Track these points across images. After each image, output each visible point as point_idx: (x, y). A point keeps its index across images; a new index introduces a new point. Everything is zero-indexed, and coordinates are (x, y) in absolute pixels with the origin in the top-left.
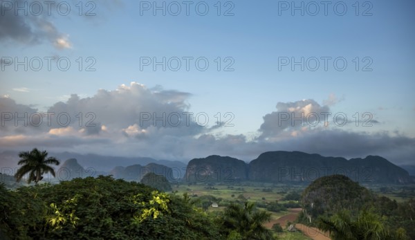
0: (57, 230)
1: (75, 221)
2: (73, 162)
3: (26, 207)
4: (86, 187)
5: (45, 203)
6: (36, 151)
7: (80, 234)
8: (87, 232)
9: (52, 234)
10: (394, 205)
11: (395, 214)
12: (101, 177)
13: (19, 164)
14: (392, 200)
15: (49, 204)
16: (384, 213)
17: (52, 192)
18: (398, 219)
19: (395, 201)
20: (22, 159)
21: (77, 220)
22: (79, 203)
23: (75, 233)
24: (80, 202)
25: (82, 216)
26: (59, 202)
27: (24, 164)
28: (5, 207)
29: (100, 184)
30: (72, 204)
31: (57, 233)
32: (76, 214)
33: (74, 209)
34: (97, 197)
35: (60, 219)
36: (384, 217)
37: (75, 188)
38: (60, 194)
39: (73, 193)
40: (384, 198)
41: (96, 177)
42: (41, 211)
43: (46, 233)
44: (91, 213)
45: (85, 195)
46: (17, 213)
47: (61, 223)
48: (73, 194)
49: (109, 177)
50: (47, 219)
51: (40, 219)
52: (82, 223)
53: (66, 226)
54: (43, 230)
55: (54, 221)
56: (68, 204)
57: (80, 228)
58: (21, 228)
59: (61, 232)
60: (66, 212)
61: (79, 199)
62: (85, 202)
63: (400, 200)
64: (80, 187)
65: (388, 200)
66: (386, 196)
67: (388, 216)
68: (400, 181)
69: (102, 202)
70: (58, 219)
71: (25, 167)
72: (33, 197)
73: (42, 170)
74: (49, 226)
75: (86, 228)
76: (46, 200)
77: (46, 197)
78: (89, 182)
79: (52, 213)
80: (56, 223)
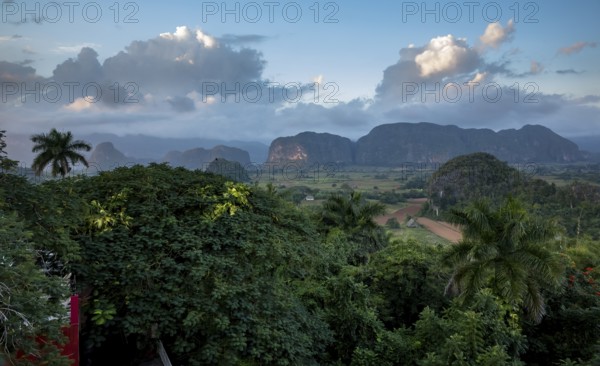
0: (105, 233)
1: (128, 220)
2: (108, 147)
3: (61, 205)
4: (135, 178)
5: (84, 201)
6: (54, 132)
7: (136, 236)
8: (145, 234)
9: (100, 237)
10: (552, 189)
11: (552, 201)
12: (153, 165)
13: (34, 150)
14: (550, 184)
15: (89, 202)
16: (537, 200)
17: (91, 186)
18: (554, 207)
19: (553, 184)
20: (37, 144)
21: (130, 220)
22: (129, 199)
23: (130, 236)
24: (131, 197)
25: (137, 215)
26: (102, 198)
27: (41, 152)
28: (34, 204)
29: (154, 175)
30: (119, 200)
31: (108, 236)
32: (127, 213)
33: (124, 206)
34: (152, 191)
35: (108, 220)
36: (536, 206)
37: (120, 180)
38: (101, 188)
39: (119, 186)
40: (539, 181)
41: (146, 165)
42: (81, 210)
43: (93, 236)
44: (148, 211)
45: (137, 189)
46: (52, 212)
47: (109, 224)
48: (119, 188)
49: (162, 165)
50: (91, 220)
51: (82, 219)
52: (137, 224)
53: (117, 227)
54: (88, 233)
55: (100, 222)
56: (115, 201)
57: (135, 230)
58: (61, 230)
59: (112, 235)
60: (114, 211)
61: (129, 194)
62: (136, 197)
63: (560, 184)
64: (127, 179)
65: (545, 183)
66: (543, 178)
67: (542, 203)
68: (565, 158)
69: (159, 198)
70: (104, 219)
71: (43, 155)
72: (67, 192)
73: (69, 160)
74: (95, 229)
75: (143, 229)
76: (84, 196)
77: (83, 192)
78: (137, 172)
79: (95, 212)
80: (103, 225)
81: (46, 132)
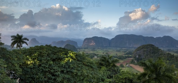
0: (31, 66)
1: (38, 63)
2: (34, 40)
3: (17, 57)
4: (41, 49)
5: (24, 56)
6: (18, 35)
7: (40, 67)
8: (43, 67)
9: (29, 67)
10: (173, 56)
11: (173, 60)
12: (47, 45)
13: (12, 40)
14: (172, 54)
15: (26, 56)
16: (168, 59)
17: (27, 51)
18: (173, 62)
19: (173, 55)
20: (12, 38)
21: (38, 62)
22: (38, 56)
23: (38, 67)
24: (39, 55)
25: (41, 61)
26: (30, 55)
27: (14, 40)
28: (8, 57)
29: (46, 48)
30: (35, 56)
31: (31, 67)
32: (38, 60)
33: (37, 58)
34: (46, 53)
35: (32, 62)
36: (168, 61)
37: (36, 49)
38: (30, 52)
39: (35, 51)
40: (169, 54)
41: (44, 45)
42: (23, 59)
43: (27, 67)
44: (44, 60)
45: (41, 53)
46: (14, 60)
47: (32, 63)
48: (35, 52)
49: (50, 45)
50: (26, 62)
51: (23, 62)
52: (40, 63)
53: (34, 64)
54: (25, 66)
55: (29, 63)
56: (34, 56)
57: (40, 65)
58: (16, 65)
59: (33, 67)
60: (34, 59)
61: (38, 54)
63: (175, 54)
64: (38, 49)
65: (170, 54)
66: (170, 53)
67: (170, 60)
68: (177, 46)
69: (48, 55)
70: (30, 62)
71: (14, 42)
72: (19, 53)
73: (21, 43)
74: (27, 65)
75: (42, 65)
76: (25, 54)
77: (24, 53)
78: (42, 47)
79: (28, 59)
80: (30, 63)
81: (16, 35)
